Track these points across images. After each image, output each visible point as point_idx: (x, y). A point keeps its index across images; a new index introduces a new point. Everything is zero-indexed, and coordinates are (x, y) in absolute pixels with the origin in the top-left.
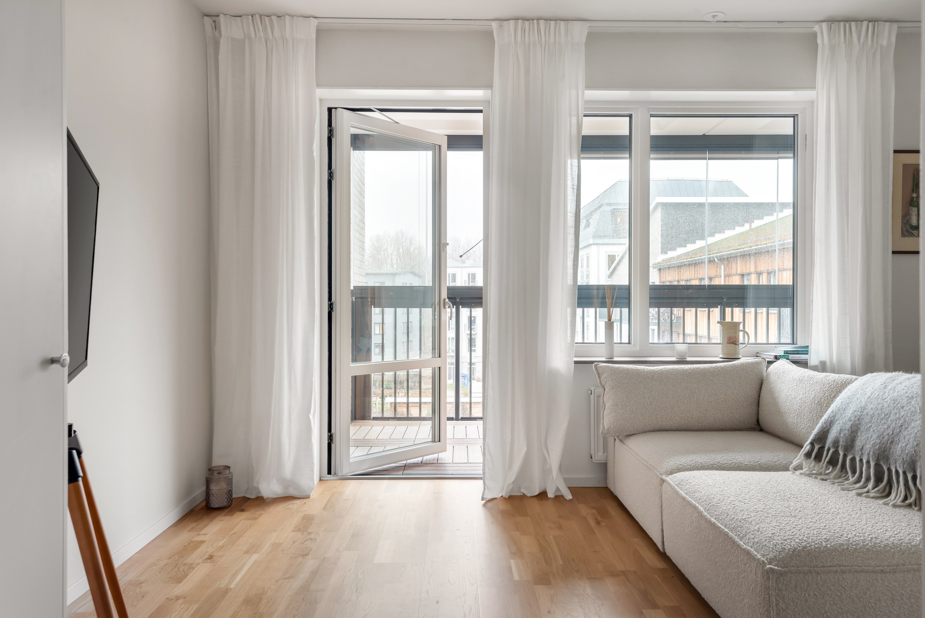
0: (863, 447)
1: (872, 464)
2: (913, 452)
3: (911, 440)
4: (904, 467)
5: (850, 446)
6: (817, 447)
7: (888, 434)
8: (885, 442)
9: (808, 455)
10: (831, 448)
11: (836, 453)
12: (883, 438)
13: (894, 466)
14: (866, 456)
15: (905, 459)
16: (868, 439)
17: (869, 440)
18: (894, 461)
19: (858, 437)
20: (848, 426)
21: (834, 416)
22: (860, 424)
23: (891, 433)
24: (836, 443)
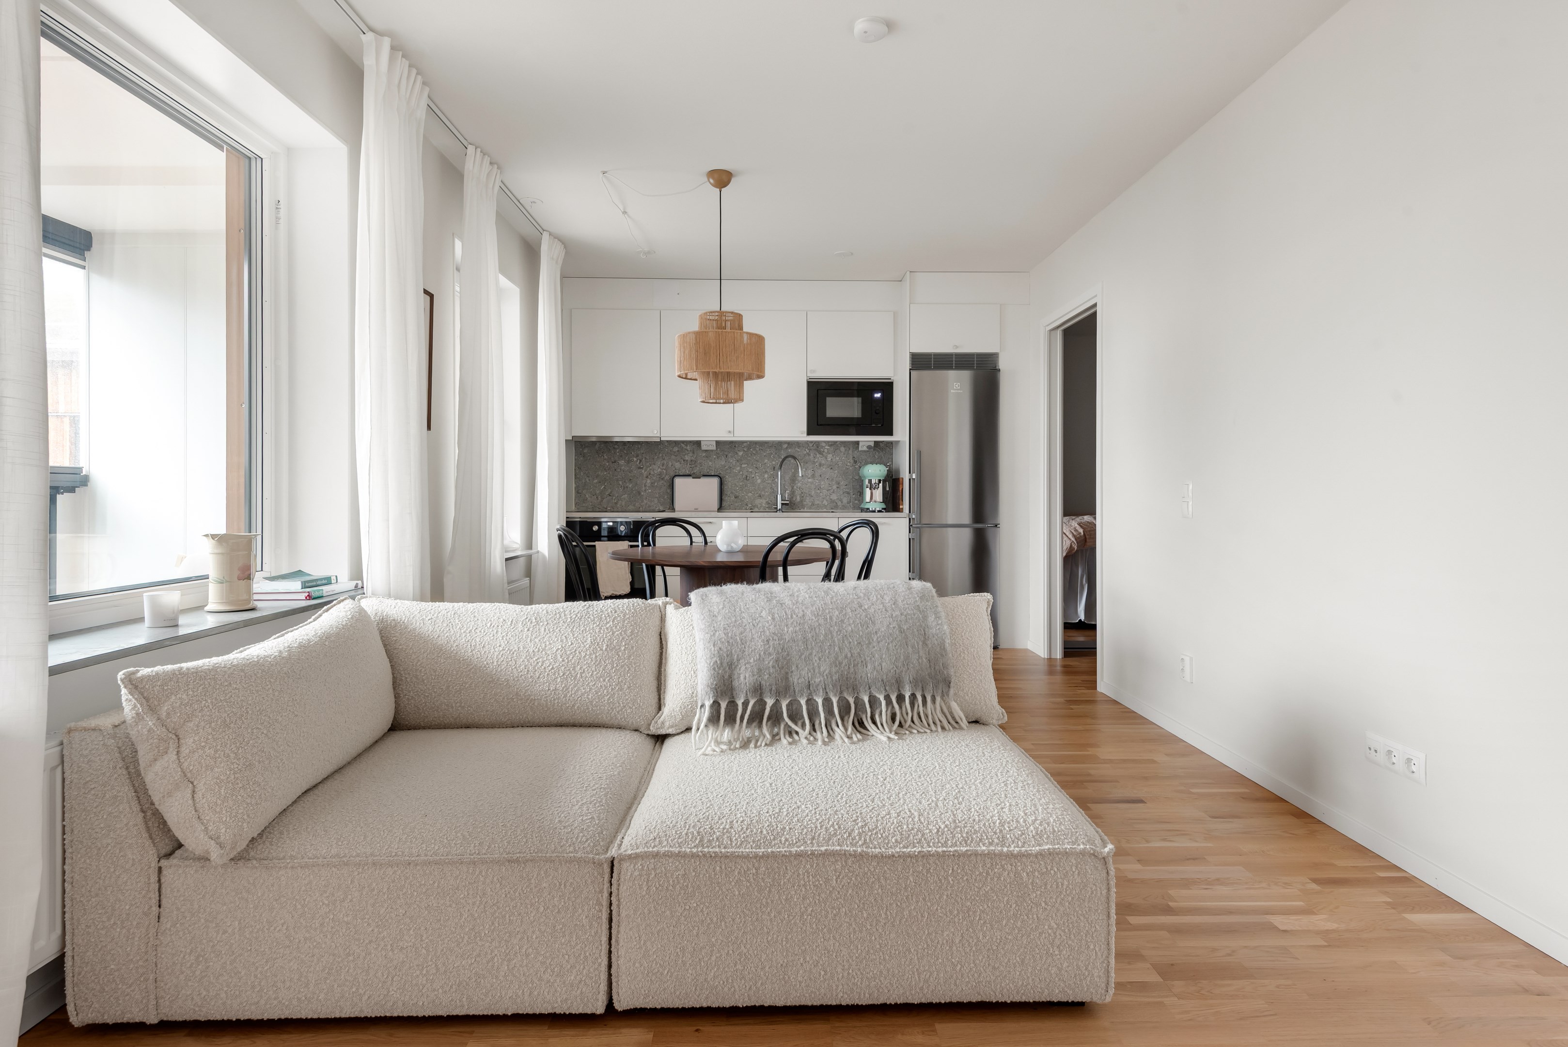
0: (809, 682)
1: (835, 700)
2: (895, 668)
3: (884, 656)
4: (885, 690)
5: (784, 688)
6: (723, 705)
7: (846, 657)
8: (847, 668)
9: (714, 719)
10: (750, 699)
11: (761, 703)
12: (840, 663)
13: (868, 693)
14: (821, 694)
15: (885, 681)
16: (814, 671)
17: (817, 671)
18: (868, 686)
19: (792, 672)
20: (769, 662)
21: (729, 655)
22: (788, 655)
23: (849, 655)
24: (758, 690)
